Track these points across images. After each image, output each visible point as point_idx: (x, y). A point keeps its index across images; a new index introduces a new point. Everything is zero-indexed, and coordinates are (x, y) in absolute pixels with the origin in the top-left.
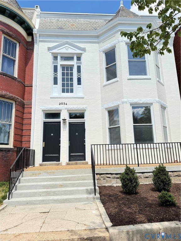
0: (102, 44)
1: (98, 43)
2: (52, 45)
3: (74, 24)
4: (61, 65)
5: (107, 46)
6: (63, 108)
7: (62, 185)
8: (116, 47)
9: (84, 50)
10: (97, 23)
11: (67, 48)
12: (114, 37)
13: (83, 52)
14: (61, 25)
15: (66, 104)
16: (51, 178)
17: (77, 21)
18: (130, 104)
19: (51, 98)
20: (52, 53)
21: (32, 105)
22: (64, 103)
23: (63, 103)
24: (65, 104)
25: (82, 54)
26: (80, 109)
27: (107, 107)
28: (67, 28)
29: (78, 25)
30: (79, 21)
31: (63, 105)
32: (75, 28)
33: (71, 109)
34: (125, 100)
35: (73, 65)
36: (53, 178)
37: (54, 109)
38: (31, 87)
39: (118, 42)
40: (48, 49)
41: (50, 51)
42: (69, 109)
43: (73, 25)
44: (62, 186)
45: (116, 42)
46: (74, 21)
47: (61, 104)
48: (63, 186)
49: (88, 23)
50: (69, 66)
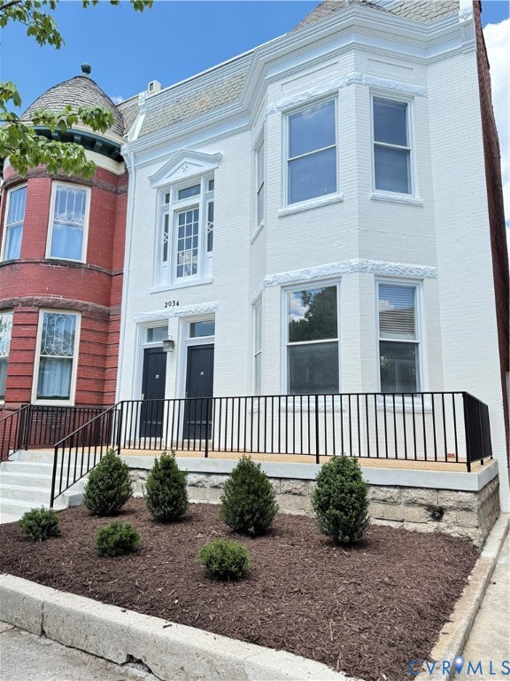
1: (249, 128)
3: (206, 98)
4: (176, 211)
6: (171, 314)
11: (185, 167)
13: (216, 165)
14: (180, 112)
15: (178, 304)
17: (215, 85)
18: (282, 287)
19: (151, 294)
20: (158, 188)
21: (120, 314)
22: (174, 301)
23: (172, 303)
24: (176, 303)
25: (214, 170)
27: (253, 298)
28: (189, 115)
29: (214, 98)
30: (219, 86)
31: (171, 308)
33: (187, 314)
34: (269, 278)
35: (198, 205)
37: (155, 318)
38: (120, 276)
40: (150, 182)
41: (155, 185)
42: (182, 315)
43: (202, 103)
46: (209, 90)
47: (168, 305)
50: (193, 210)
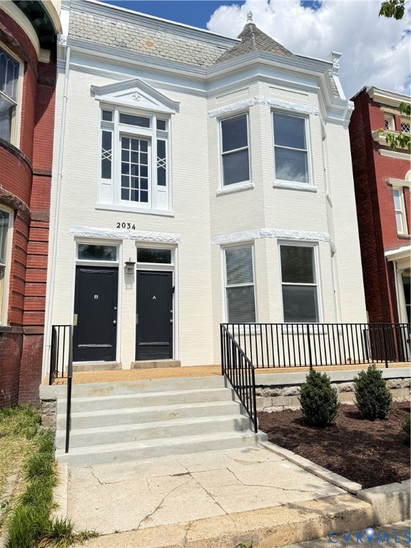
0: (214, 100)
1: (207, 96)
2: (101, 82)
3: (152, 41)
4: (121, 134)
5: (227, 106)
6: (127, 236)
7: (175, 412)
8: (248, 112)
9: (175, 106)
10: (203, 51)
11: (137, 96)
12: (247, 91)
13: (174, 112)
14: (123, 38)
15: (134, 228)
16: (144, 399)
17: (158, 35)
18: (278, 240)
19: (96, 209)
20: (102, 103)
21: (48, 222)
22: (129, 224)
23: (127, 225)
24: (131, 226)
25: (169, 115)
26: (165, 241)
27: (225, 241)
28: (138, 48)
29: (162, 47)
30: (163, 38)
31: (126, 230)
32: (157, 52)
33: (145, 239)
34: (267, 230)
35: (150, 138)
36: (149, 397)
37: (104, 236)
38: (47, 178)
39: (256, 103)
40: (91, 91)
41: (97, 97)
42: (140, 239)
43: (150, 44)
44: (175, 415)
45: (251, 102)
46: (152, 35)
47: (121, 226)
48: (177, 416)
49: (182, 46)
50: (140, 139)
